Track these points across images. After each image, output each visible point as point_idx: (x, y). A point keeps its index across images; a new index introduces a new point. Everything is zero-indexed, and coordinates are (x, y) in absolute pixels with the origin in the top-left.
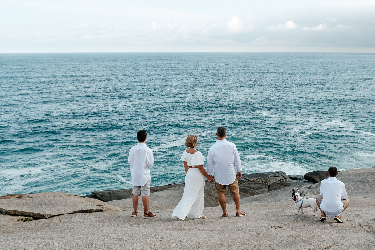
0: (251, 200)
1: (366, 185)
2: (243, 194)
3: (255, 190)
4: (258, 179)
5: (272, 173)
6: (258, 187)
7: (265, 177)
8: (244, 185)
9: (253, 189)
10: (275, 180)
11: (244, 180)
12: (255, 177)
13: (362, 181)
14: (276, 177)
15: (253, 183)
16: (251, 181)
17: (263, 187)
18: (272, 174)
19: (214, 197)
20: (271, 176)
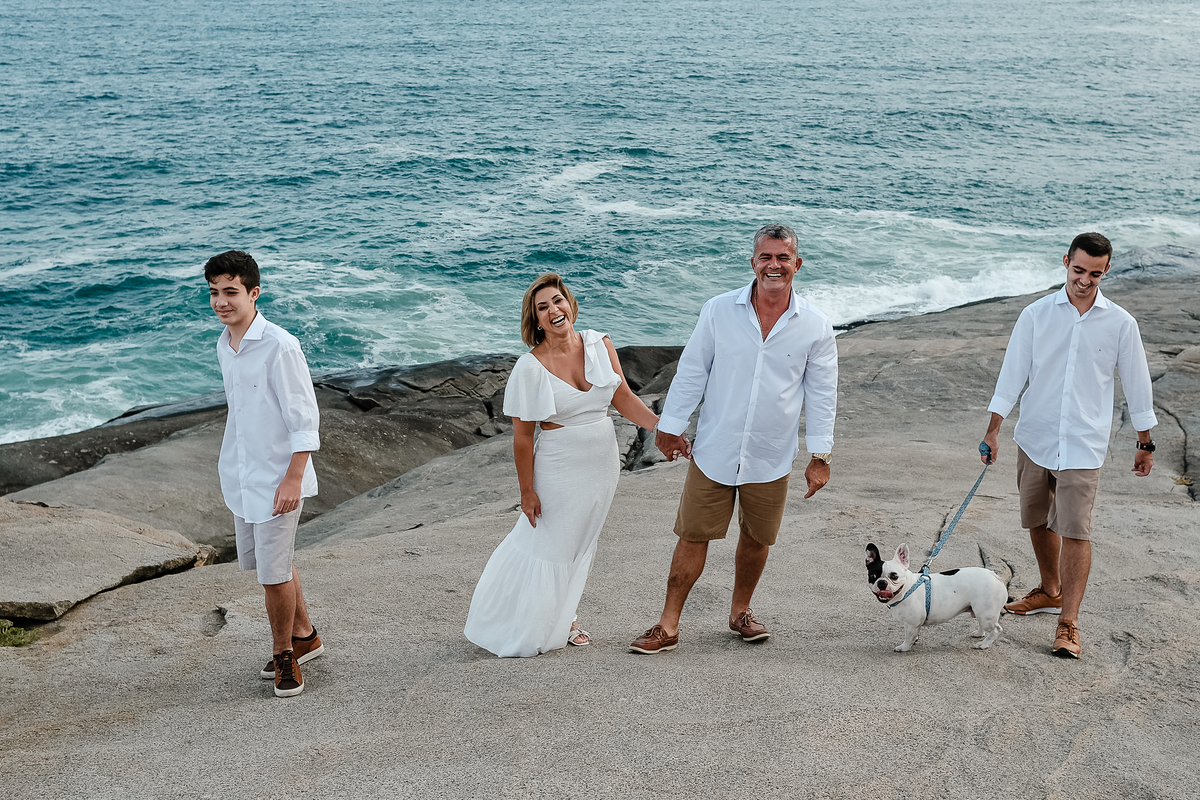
0: (487, 460)
1: (890, 397)
2: (420, 438)
3: (450, 421)
4: (446, 381)
5: (484, 359)
6: (457, 411)
7: (467, 375)
8: (408, 404)
9: (444, 417)
10: (497, 384)
11: (400, 387)
12: (436, 376)
13: (870, 386)
14: (498, 375)
15: (431, 397)
16: (424, 391)
17: (473, 410)
18: (484, 362)
19: (334, 452)
20: (481, 369)
